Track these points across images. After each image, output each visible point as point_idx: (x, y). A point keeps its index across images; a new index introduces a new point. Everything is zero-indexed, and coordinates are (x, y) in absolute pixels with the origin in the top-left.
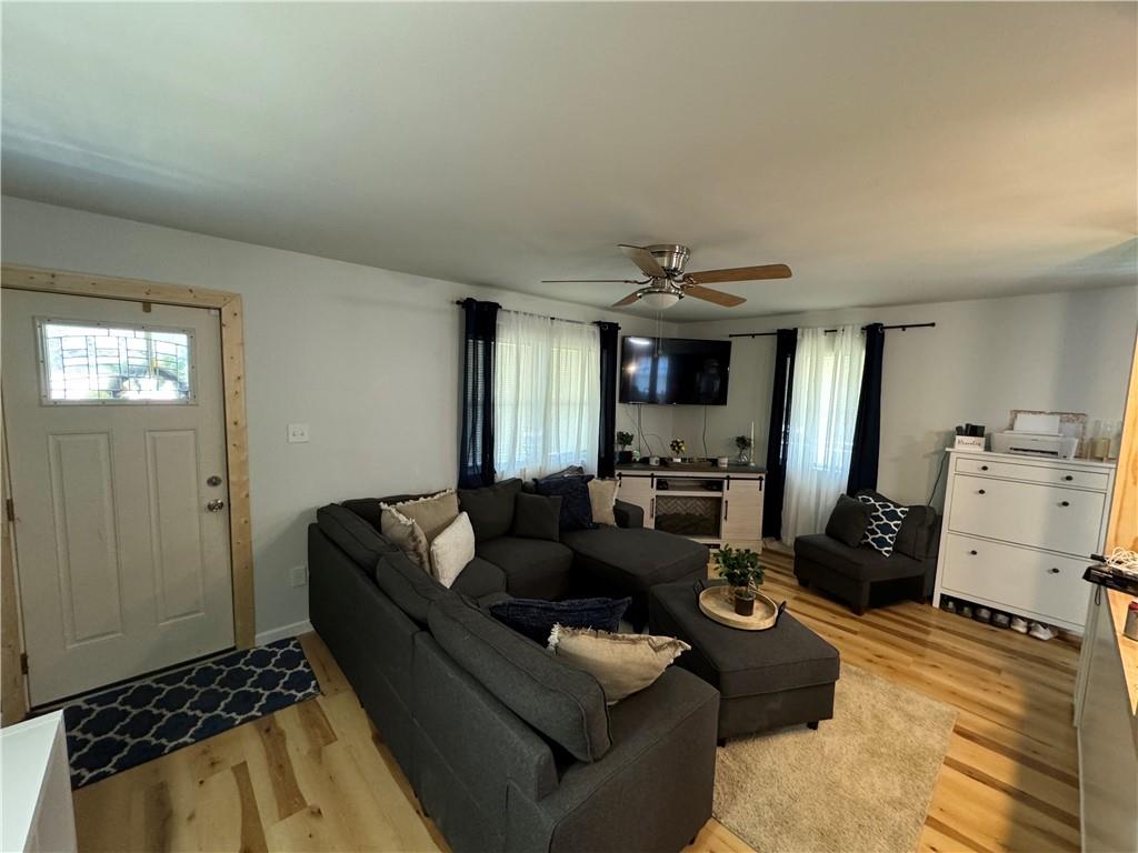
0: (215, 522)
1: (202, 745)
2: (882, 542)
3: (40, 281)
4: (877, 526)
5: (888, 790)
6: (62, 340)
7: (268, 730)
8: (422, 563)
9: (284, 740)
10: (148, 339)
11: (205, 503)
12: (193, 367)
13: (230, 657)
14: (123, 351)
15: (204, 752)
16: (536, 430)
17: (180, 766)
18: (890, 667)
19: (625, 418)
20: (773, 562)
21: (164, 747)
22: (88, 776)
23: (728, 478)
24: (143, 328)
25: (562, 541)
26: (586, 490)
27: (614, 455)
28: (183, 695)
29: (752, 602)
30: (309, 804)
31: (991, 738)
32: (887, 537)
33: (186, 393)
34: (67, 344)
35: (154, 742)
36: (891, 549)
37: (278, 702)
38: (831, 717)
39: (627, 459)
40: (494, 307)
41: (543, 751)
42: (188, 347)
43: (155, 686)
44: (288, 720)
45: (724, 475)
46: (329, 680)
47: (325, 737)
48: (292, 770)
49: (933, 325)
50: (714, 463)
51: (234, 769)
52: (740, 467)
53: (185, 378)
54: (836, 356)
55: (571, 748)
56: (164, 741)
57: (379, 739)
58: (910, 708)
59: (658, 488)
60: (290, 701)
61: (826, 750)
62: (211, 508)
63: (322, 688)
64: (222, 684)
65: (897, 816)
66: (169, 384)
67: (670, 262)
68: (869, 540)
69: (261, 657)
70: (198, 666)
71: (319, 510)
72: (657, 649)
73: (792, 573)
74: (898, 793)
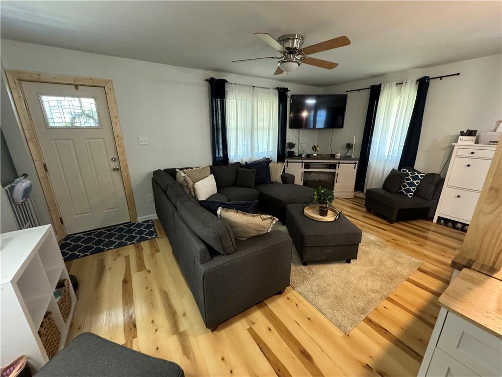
0: (116, 175)
1: (116, 250)
2: (408, 191)
3: (35, 77)
4: (407, 183)
5: (373, 286)
6: (50, 103)
7: (138, 247)
8: (191, 192)
9: (142, 251)
10: (80, 101)
11: (112, 168)
12: (98, 113)
13: (129, 225)
14: (71, 106)
15: (117, 252)
16: (247, 141)
17: (109, 256)
18: (397, 244)
19: (292, 135)
20: (357, 201)
21: (104, 249)
22: (82, 255)
23: (339, 163)
24: (77, 96)
25: (255, 188)
26: (268, 167)
27: (285, 153)
28: (113, 235)
29: (327, 211)
30: (147, 268)
31: (435, 273)
32: (411, 188)
33: (97, 124)
34: (52, 104)
35: (102, 247)
36: (413, 194)
37: (143, 239)
38: (356, 259)
39: (292, 155)
40: (223, 82)
41: (203, 247)
42: (95, 105)
43: (104, 232)
44: (145, 245)
45: (337, 161)
46: (161, 234)
47: (156, 251)
48: (143, 259)
49: (458, 74)
50: (333, 156)
51: (125, 257)
52: (347, 158)
53: (96, 118)
54: (401, 97)
55: (216, 248)
56: (105, 247)
57: (173, 253)
58: (398, 259)
59: (305, 168)
60: (147, 239)
61: (351, 271)
62: (114, 170)
63: (158, 236)
64: (125, 232)
65: (373, 295)
66: (91, 121)
67: (293, 44)
68: (403, 190)
69: (139, 225)
70: (118, 227)
71: (154, 172)
72: (263, 220)
73: (364, 206)
74: (378, 288)
